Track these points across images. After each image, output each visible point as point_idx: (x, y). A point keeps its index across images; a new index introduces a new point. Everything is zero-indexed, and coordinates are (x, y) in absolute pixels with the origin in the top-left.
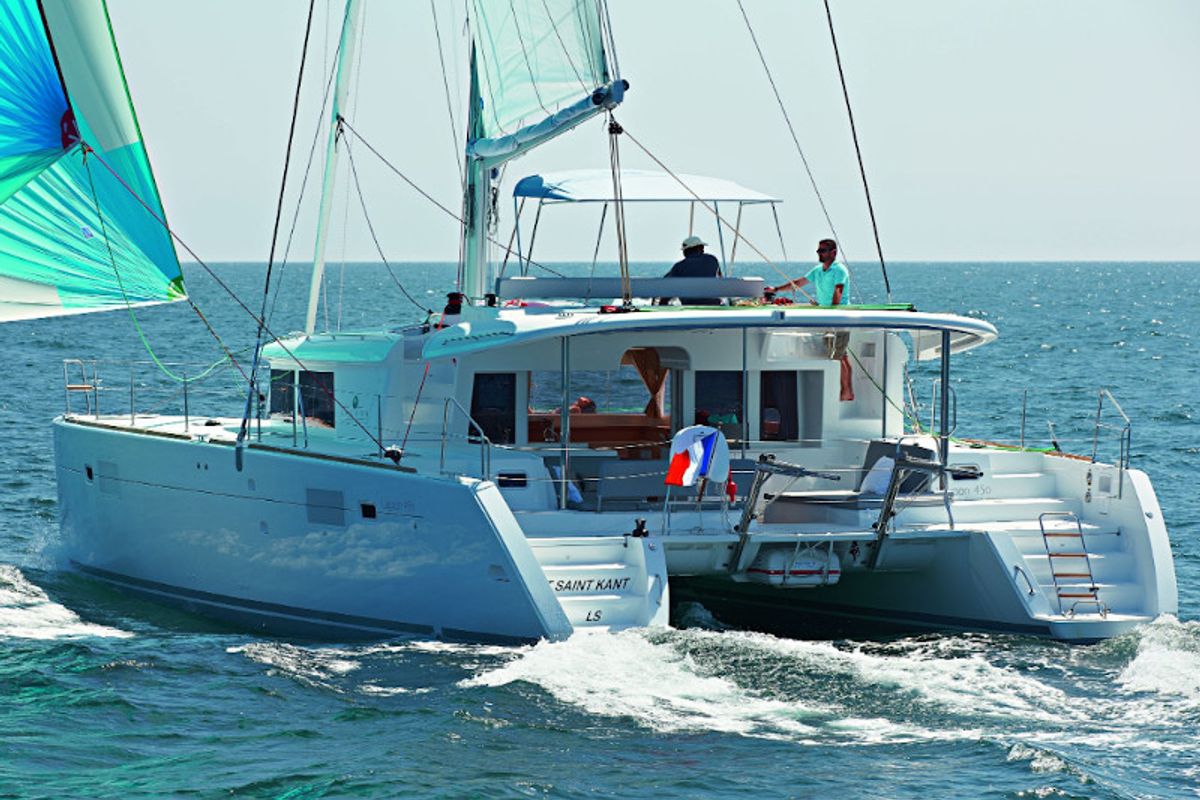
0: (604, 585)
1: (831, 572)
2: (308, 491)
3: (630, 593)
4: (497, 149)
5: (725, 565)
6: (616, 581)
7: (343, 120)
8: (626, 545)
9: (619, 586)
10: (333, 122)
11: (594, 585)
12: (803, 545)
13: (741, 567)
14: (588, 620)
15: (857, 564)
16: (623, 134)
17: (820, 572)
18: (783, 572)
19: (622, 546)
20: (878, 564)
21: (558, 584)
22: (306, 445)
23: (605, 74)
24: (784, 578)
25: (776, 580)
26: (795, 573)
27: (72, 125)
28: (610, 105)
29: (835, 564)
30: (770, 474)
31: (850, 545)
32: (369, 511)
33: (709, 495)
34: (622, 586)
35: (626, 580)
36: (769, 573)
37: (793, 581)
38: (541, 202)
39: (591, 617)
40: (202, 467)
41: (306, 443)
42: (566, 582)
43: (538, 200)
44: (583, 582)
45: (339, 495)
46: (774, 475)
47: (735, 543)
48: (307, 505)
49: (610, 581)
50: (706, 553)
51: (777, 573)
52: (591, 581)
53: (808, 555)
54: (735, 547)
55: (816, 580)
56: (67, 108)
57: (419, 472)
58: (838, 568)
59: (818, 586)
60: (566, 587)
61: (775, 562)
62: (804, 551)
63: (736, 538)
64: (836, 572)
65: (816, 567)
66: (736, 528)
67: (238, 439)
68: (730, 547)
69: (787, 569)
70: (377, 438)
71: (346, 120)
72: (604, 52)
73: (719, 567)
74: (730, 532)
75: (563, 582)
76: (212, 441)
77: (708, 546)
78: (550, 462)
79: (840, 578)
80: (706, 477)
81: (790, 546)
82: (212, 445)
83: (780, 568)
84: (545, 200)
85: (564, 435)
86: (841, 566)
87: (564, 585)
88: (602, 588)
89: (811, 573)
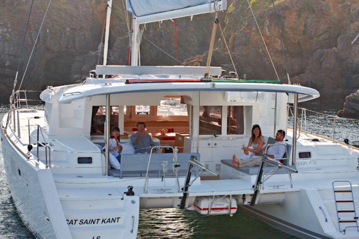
0: (106, 221)
1: (232, 208)
5: (179, 205)
6: (113, 219)
8: (123, 199)
9: (114, 221)
11: (101, 222)
12: (216, 197)
13: (186, 206)
15: (246, 203)
17: (227, 209)
18: (208, 209)
20: (256, 203)
21: (80, 221)
24: (208, 211)
25: (205, 212)
26: (214, 209)
29: (234, 205)
31: (241, 196)
34: (116, 221)
35: (118, 218)
36: (201, 209)
37: (213, 213)
42: (85, 220)
44: (94, 220)
49: (109, 219)
51: (204, 209)
52: (98, 220)
53: (220, 201)
54: (183, 198)
55: (224, 212)
58: (236, 207)
61: (204, 204)
62: (219, 199)
63: (182, 194)
64: (235, 208)
65: (225, 206)
66: (182, 189)
68: (180, 198)
69: (210, 208)
73: (176, 206)
74: (179, 192)
75: (83, 220)
79: (237, 211)
83: (207, 207)
87: (84, 222)
88: (105, 223)
89: (222, 209)
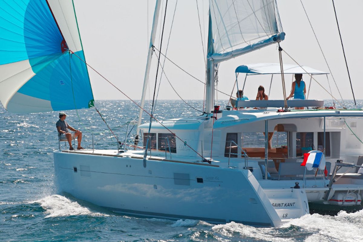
0: (287, 205)
1: (358, 201)
2: (175, 174)
3: (295, 208)
4: (223, 57)
5: (323, 198)
6: (291, 204)
7: (154, 47)
8: (292, 191)
9: (291, 205)
10: (150, 47)
11: (284, 205)
12: (350, 192)
13: (328, 199)
14: (283, 217)
16: (283, 51)
17: (354, 201)
18: (343, 201)
19: (291, 192)
22: (171, 159)
23: (277, 30)
24: (343, 202)
25: (340, 203)
26: (346, 201)
27: (65, 44)
28: (279, 41)
30: (341, 167)
32: (200, 180)
33: (318, 174)
34: (292, 206)
35: (294, 203)
36: (338, 201)
37: (346, 203)
38: (247, 75)
39: (284, 216)
40: (129, 166)
41: (171, 157)
42: (275, 204)
43: (246, 74)
44: (280, 204)
45: (188, 175)
46: (343, 167)
47: (327, 191)
48: (174, 179)
49: (289, 204)
50: (317, 194)
51: (340, 201)
52: (283, 204)
53: (351, 194)
54: (327, 192)
55: (353, 203)
56: (63, 39)
57: (220, 167)
58: (360, 199)
59: (354, 205)
60: (275, 206)
61: (340, 197)
62: (350, 193)
63: (328, 189)
64: (360, 201)
65: (353, 199)
66: (328, 185)
67: (144, 156)
68: (325, 192)
69: (344, 200)
70: (201, 155)
71: (155, 47)
72: (276, 23)
73: (321, 199)
74: (325, 187)
76: (132, 157)
77: (318, 192)
78: (260, 164)
79: (361, 203)
80: (318, 168)
81: (345, 192)
82: (132, 159)
83: (342, 199)
84: (248, 74)
85: (266, 154)
86: (362, 198)
88: (286, 206)
89: (352, 201)
